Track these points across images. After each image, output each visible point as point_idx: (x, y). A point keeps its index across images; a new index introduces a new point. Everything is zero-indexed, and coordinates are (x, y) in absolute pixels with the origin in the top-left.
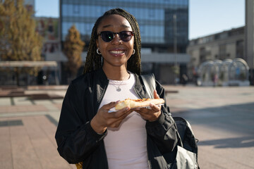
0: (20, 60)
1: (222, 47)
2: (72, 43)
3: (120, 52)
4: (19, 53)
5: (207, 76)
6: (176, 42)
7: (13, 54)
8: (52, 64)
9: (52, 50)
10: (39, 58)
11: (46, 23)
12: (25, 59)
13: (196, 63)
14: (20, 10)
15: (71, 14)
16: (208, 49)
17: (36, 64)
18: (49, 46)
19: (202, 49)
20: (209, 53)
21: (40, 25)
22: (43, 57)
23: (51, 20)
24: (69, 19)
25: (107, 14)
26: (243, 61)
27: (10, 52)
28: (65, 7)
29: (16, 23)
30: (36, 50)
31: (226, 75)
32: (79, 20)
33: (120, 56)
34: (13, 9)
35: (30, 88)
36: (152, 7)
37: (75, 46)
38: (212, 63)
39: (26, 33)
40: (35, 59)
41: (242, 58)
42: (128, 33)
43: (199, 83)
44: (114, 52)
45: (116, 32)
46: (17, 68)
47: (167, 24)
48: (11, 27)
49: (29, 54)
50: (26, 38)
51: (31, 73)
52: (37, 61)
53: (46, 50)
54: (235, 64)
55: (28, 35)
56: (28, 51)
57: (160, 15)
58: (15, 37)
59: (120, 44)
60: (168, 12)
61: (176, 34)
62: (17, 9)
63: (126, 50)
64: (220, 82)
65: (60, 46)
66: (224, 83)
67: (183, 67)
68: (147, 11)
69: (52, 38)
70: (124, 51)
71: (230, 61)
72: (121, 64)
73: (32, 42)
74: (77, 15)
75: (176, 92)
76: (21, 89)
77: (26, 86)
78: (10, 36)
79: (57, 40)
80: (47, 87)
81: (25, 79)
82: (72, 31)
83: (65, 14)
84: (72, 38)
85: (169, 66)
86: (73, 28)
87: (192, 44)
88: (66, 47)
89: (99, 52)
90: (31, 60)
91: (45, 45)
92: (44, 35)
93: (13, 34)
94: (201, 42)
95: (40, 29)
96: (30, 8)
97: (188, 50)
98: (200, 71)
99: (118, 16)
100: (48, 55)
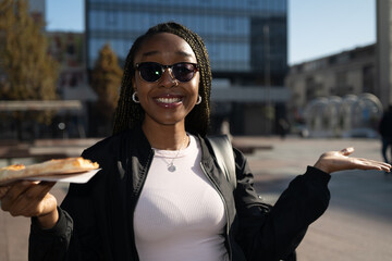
0: (22, 99)
1: (341, 77)
2: (105, 72)
3: (174, 100)
4: (22, 87)
5: (318, 122)
6: (268, 69)
7: (12, 89)
8: (74, 105)
9: (73, 83)
10: (53, 95)
11: (64, 41)
12: (31, 98)
13: (301, 101)
14: (23, 20)
15: (103, 26)
16: (319, 79)
17: (48, 105)
18: (69, 77)
19: (310, 80)
20: (320, 86)
21: (54, 43)
22: (60, 95)
23: (71, 35)
24: (100, 35)
25: (151, 32)
26: (374, 98)
27: (7, 87)
28: (93, 15)
29: (17, 41)
30: (49, 83)
31: (348, 120)
32: (116, 35)
33: (173, 108)
34: (11, 20)
35: (39, 143)
36: (230, 14)
37: (110, 77)
38: (324, 101)
39: (31, 57)
40: (46, 97)
41: (372, 93)
42: (189, 67)
43: (306, 133)
44: (162, 100)
45: (168, 64)
46: (18, 112)
47: (255, 40)
48: (9, 47)
49: (37, 90)
50: (32, 65)
51: (40, 119)
52: (50, 99)
53: (63, 83)
54: (362, 103)
55: (36, 60)
56: (36, 84)
57: (243, 27)
58: (15, 63)
59: (174, 85)
60: (256, 22)
61: (269, 56)
62: (18, 18)
63: (185, 96)
64: (338, 131)
65: (85, 77)
66: (344, 133)
67: (280, 109)
68: (222, 21)
69: (73, 64)
70: (180, 98)
71: (353, 98)
72: (176, 121)
73: (41, 71)
74: (112, 28)
75: (269, 148)
76: (23, 146)
77: (31, 141)
78: (7, 61)
79: (82, 68)
80: (66, 142)
81: (30, 130)
82: (105, 54)
83: (93, 26)
84: (105, 64)
85: (258, 107)
86: (106, 48)
87: (293, 71)
88: (96, 78)
89: (136, 98)
90: (39, 98)
91: (63, 75)
92: (60, 60)
93: (11, 58)
94: (307, 68)
95: (54, 49)
96: (39, 18)
97: (288, 80)
98: (306, 114)
99: (172, 35)
100: (68, 90)
